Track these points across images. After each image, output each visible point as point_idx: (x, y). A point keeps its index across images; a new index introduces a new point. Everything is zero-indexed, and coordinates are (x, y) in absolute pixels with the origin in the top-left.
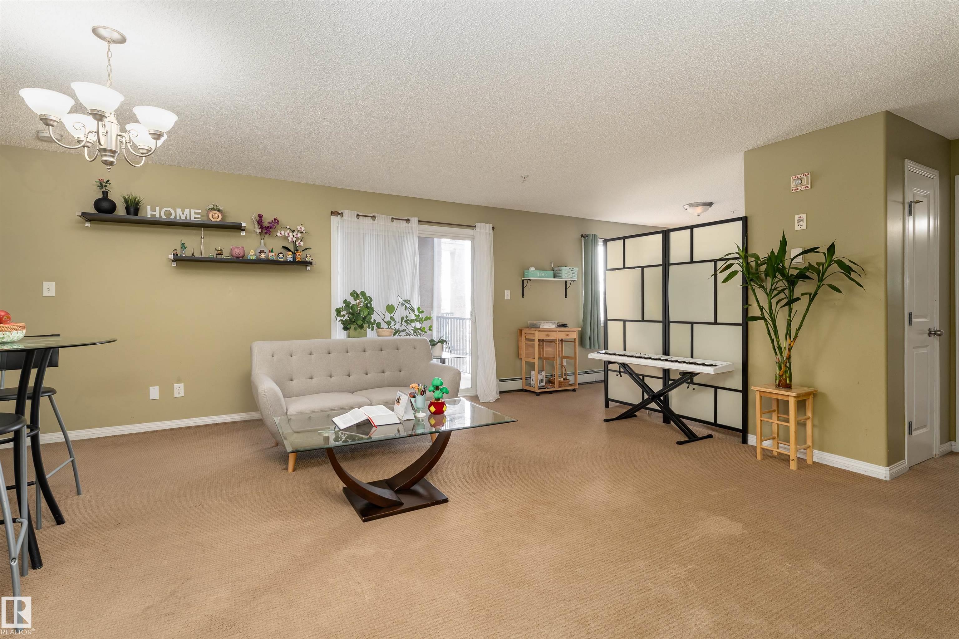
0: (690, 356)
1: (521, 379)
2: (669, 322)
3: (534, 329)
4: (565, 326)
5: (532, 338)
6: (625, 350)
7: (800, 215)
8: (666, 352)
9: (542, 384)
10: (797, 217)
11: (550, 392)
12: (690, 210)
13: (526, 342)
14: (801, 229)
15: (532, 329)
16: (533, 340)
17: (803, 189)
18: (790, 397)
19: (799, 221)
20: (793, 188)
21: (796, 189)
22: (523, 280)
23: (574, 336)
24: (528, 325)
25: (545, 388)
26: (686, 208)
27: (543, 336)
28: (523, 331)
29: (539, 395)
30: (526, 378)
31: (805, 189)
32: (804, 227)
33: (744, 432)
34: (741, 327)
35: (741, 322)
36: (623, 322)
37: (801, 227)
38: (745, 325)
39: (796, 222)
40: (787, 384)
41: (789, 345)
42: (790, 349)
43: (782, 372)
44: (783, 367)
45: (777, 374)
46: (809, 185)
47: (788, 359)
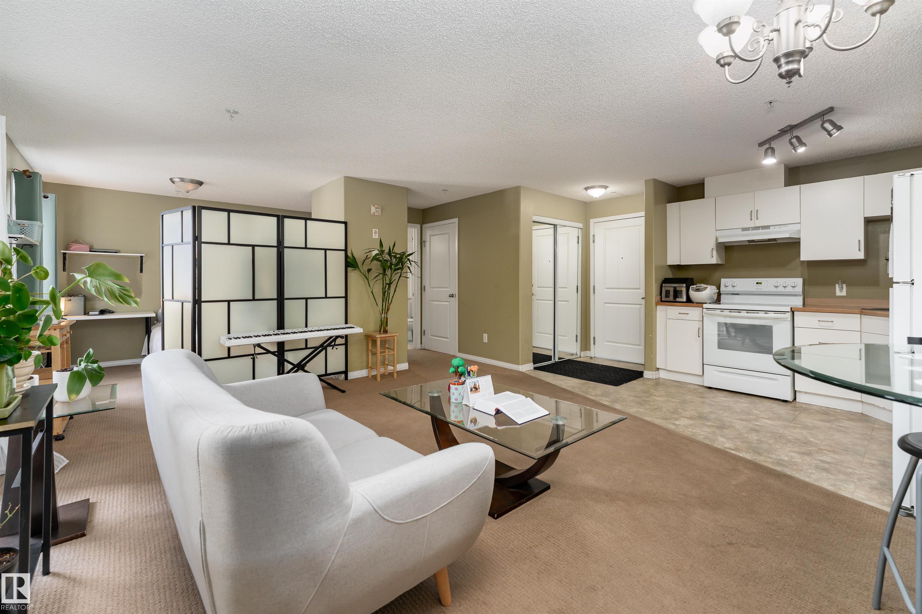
2: (284, 299)
8: (281, 327)
10: (374, 230)
12: (180, 184)
19: (375, 233)
31: (378, 215)
32: (377, 237)
33: (346, 373)
34: (344, 299)
35: (344, 296)
36: (227, 303)
37: (376, 236)
38: (346, 297)
39: (373, 233)
40: (386, 330)
41: (388, 307)
42: (388, 310)
43: (384, 323)
44: (385, 321)
45: (381, 326)
46: (380, 213)
47: (387, 315)
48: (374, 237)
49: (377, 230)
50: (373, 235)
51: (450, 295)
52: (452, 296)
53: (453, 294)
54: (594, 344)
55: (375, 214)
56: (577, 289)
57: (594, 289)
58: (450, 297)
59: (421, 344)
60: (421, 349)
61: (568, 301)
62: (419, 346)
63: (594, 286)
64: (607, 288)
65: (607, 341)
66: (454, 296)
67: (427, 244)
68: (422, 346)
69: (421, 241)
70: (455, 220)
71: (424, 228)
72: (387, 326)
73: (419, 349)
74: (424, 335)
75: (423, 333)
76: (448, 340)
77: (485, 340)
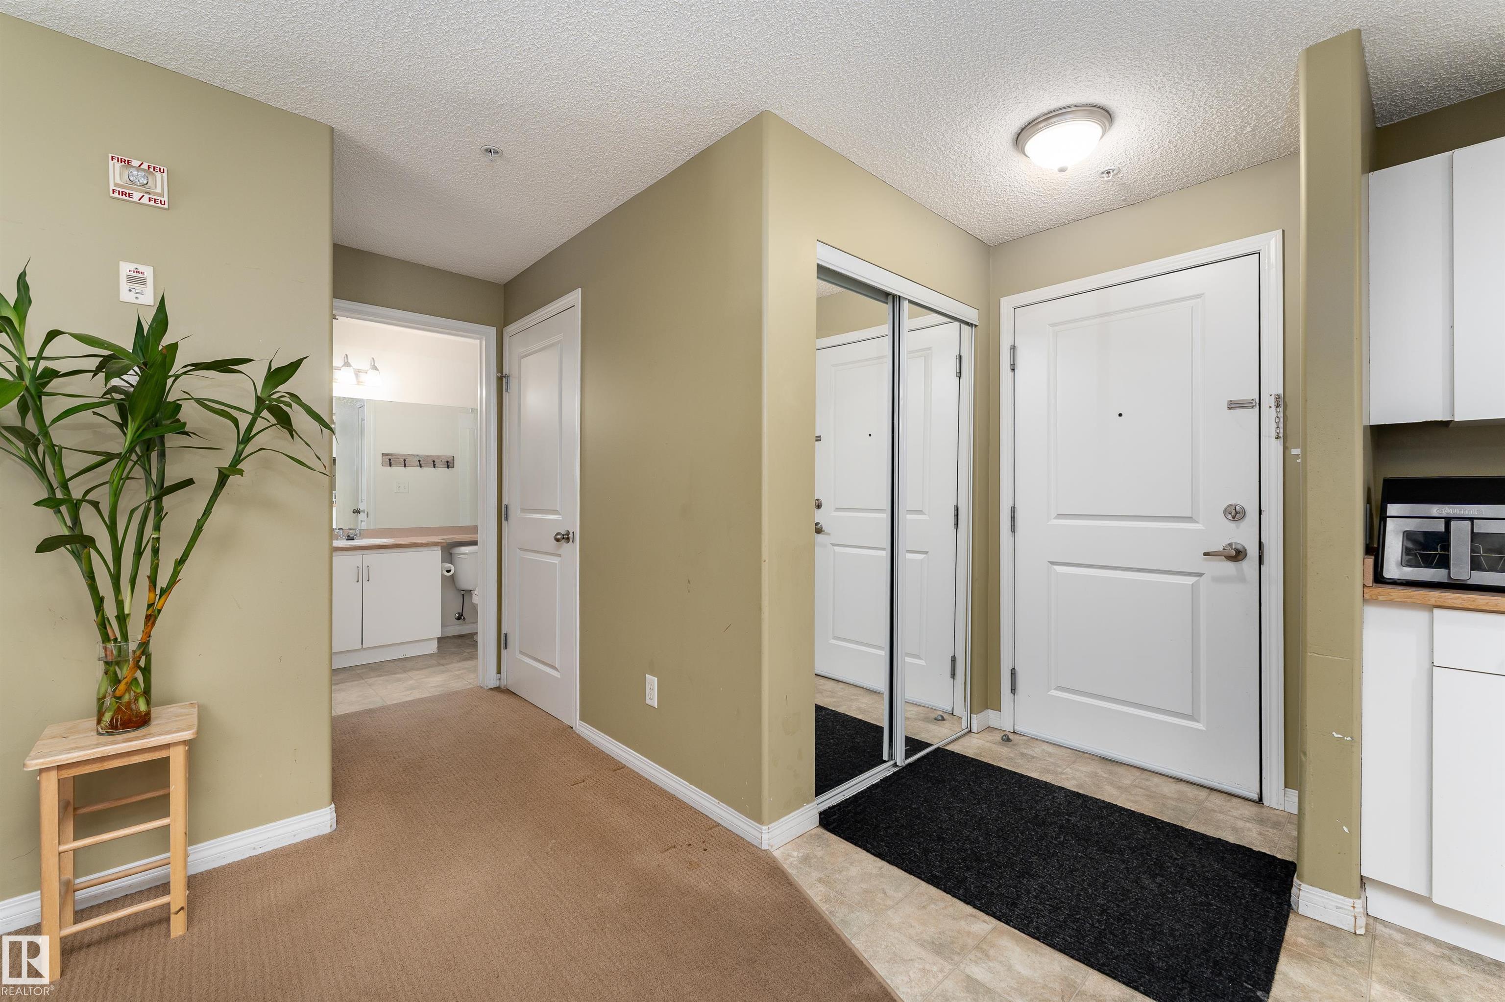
7: (138, 266)
10: (125, 268)
14: (135, 300)
17: (145, 201)
18: (173, 748)
19: (132, 279)
20: (117, 186)
21: (123, 194)
31: (152, 203)
32: (143, 297)
37: (136, 295)
39: (124, 280)
40: (138, 713)
41: (150, 606)
42: (151, 619)
43: (122, 687)
44: (124, 672)
45: (104, 697)
46: (165, 199)
47: (144, 646)
48: (126, 297)
49: (147, 269)
50: (124, 286)
51: (558, 534)
52: (565, 538)
53: (568, 533)
54: (1013, 690)
55: (129, 195)
56: (957, 516)
57: (1013, 518)
58: (557, 541)
59: (499, 672)
60: (497, 689)
61: (926, 553)
62: (492, 681)
63: (1013, 510)
64: (1060, 516)
65: (1059, 688)
66: (568, 539)
67: (513, 383)
68: (502, 680)
69: (499, 375)
70: (575, 297)
71: (508, 337)
72: (147, 693)
73: (491, 689)
74: (506, 648)
75: (502, 641)
76: (559, 674)
77: (652, 699)
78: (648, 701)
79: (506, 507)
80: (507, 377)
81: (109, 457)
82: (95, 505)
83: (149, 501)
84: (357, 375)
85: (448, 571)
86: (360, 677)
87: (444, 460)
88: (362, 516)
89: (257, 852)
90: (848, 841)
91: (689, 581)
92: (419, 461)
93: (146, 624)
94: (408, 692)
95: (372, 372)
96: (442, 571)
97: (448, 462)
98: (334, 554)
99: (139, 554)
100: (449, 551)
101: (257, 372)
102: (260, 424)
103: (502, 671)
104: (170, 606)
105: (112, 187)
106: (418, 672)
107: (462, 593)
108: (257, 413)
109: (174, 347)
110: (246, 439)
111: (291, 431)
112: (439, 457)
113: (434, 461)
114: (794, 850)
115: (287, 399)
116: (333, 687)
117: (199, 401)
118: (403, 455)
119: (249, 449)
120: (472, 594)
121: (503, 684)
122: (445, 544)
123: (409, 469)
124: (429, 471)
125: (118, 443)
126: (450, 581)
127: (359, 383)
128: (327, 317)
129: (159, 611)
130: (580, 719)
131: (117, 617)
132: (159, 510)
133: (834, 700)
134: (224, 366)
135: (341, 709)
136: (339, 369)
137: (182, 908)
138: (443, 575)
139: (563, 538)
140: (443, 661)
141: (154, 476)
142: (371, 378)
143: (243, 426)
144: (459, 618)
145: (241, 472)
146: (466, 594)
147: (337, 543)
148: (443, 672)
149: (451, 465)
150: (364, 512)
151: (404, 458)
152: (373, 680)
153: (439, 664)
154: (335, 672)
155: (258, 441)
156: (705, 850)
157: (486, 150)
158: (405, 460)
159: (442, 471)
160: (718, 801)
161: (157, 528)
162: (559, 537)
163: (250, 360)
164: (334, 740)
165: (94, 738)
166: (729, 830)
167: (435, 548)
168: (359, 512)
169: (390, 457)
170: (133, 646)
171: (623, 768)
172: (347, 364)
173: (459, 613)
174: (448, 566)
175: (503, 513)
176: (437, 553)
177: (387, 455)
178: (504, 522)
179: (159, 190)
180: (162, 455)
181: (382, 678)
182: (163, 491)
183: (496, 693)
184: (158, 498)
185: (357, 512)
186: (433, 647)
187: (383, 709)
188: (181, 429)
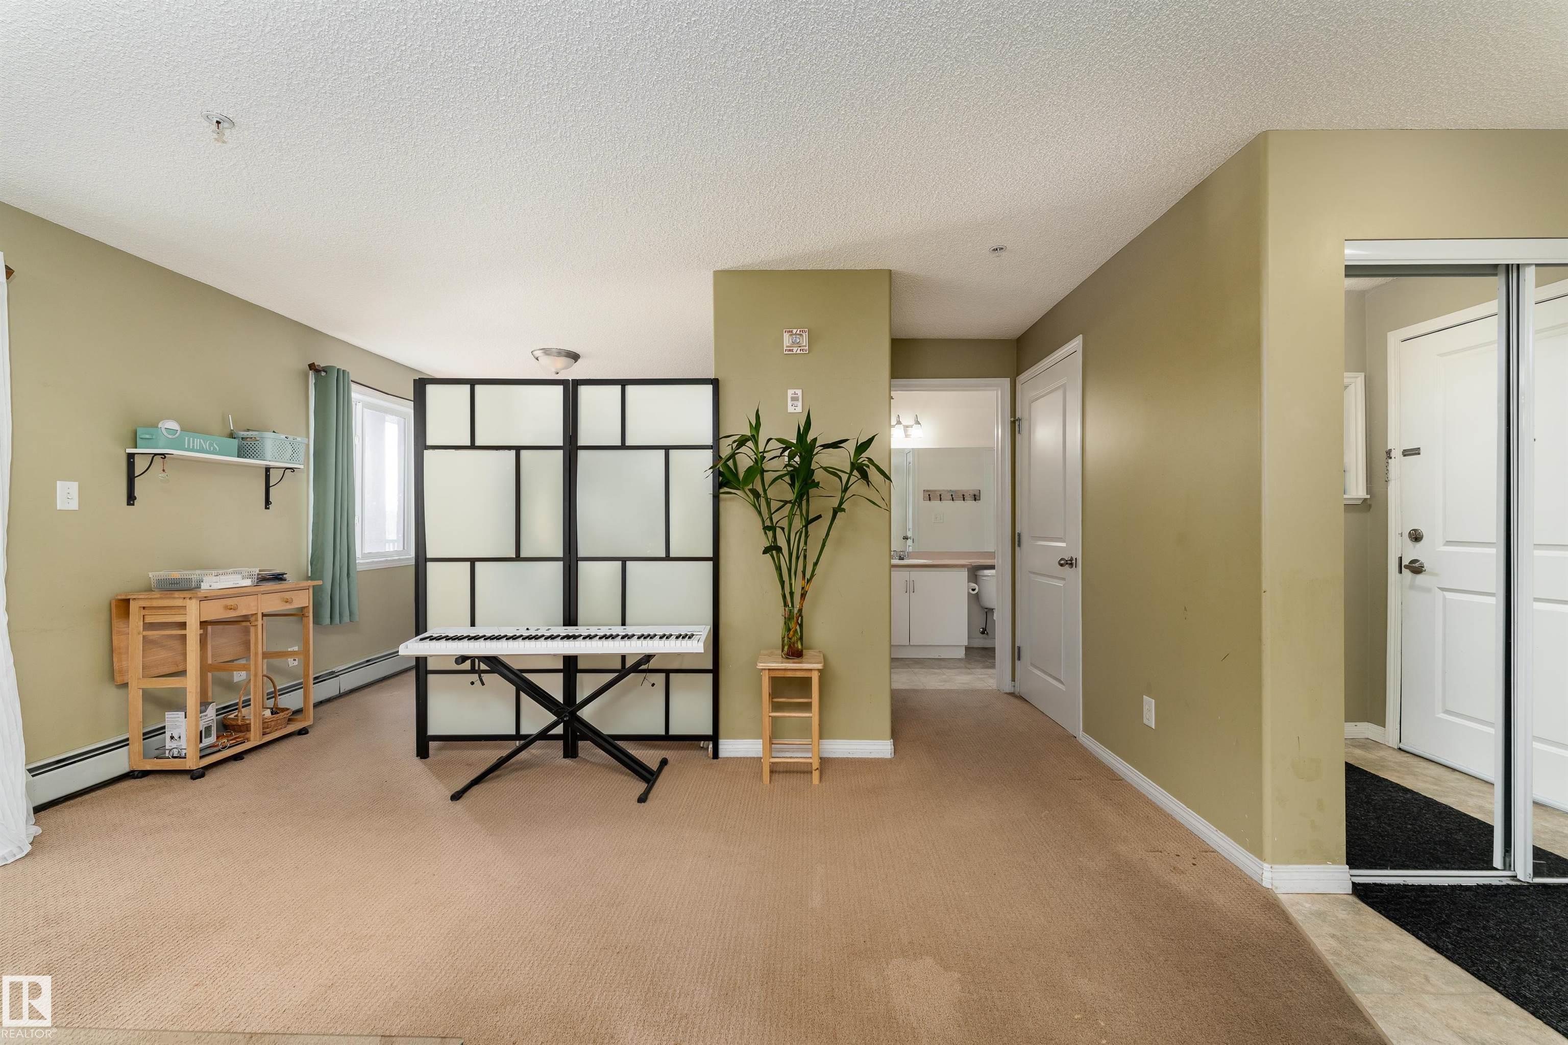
0: (620, 622)
1: (124, 743)
2: (578, 560)
3: (187, 594)
4: (278, 578)
5: (180, 619)
6: (473, 624)
7: (795, 390)
8: (570, 618)
9: (207, 742)
10: (790, 393)
11: (238, 757)
12: (544, 360)
13: (145, 633)
14: (795, 411)
15: (177, 594)
16: (183, 625)
17: (799, 352)
18: (813, 672)
19: (793, 399)
20: (787, 347)
21: (790, 350)
22: (131, 457)
23: (303, 600)
24: (151, 584)
25: (219, 751)
26: (537, 356)
27: (215, 611)
28: (133, 606)
29: (202, 775)
30: (144, 734)
31: (802, 352)
32: (799, 409)
33: (714, 738)
34: (711, 563)
35: (711, 555)
36: (469, 563)
37: (796, 408)
38: (715, 559)
39: (789, 399)
40: (798, 650)
41: (803, 588)
42: (803, 596)
43: (791, 633)
44: (792, 625)
45: (784, 637)
46: (807, 348)
47: (800, 610)
48: (791, 409)
49: (799, 392)
50: (790, 403)
51: (1062, 559)
52: (1069, 563)
53: (1071, 560)
55: (792, 350)
58: (1062, 565)
59: (1013, 680)
60: (1012, 694)
62: (1008, 687)
66: (1071, 564)
67: (1024, 425)
68: (1016, 687)
69: (1012, 419)
70: (1076, 344)
71: (1020, 385)
72: (801, 638)
73: (1006, 693)
74: (1019, 659)
75: (1016, 653)
76: (1063, 686)
77: (1150, 718)
78: (1145, 721)
79: (1019, 535)
80: (1019, 420)
81: (786, 502)
82: (783, 529)
83: (802, 528)
84: (906, 431)
85: (974, 590)
86: (908, 666)
87: (972, 493)
88: (909, 542)
89: (850, 756)
90: (1390, 920)
91: (1185, 609)
92: (952, 495)
93: (801, 599)
94: (942, 684)
95: (916, 426)
96: (968, 589)
97: (975, 495)
98: (892, 569)
99: (798, 558)
100: (974, 573)
101: (851, 447)
102: (853, 479)
103: (1016, 680)
104: (811, 589)
105: (785, 348)
106: (949, 671)
107: (986, 610)
108: (852, 471)
109: (815, 440)
110: (845, 490)
111: (868, 482)
112: (968, 491)
113: (963, 495)
114: (1307, 902)
115: (866, 462)
116: (892, 670)
117: (825, 469)
118: (939, 491)
119: (848, 494)
120: (993, 612)
121: (1017, 690)
122: (970, 567)
123: (944, 502)
124: (959, 503)
125: (790, 496)
126: (975, 599)
127: (907, 436)
128: (888, 399)
129: (807, 592)
130: (1083, 731)
131: (790, 593)
132: (807, 532)
133: (1436, 787)
134: (835, 445)
135: (896, 686)
136: (894, 426)
137: (818, 769)
138: (969, 593)
139: (1067, 564)
140: (969, 666)
141: (804, 512)
142: (915, 431)
143: (844, 482)
144: (983, 633)
145: (844, 510)
146: (989, 611)
147: (896, 562)
148: (969, 674)
149: (977, 498)
150: (910, 538)
151: (940, 493)
152: (917, 670)
153: (966, 668)
154: (892, 659)
155: (852, 490)
156: (1194, 864)
157: (994, 250)
158: (940, 495)
159: (970, 503)
160: (1215, 829)
161: (806, 543)
162: (1062, 562)
163: (847, 440)
164: (892, 705)
165: (780, 659)
166: (1226, 859)
167: (963, 569)
168: (907, 539)
169: (929, 493)
170: (796, 611)
171: (1121, 780)
172: (899, 423)
173: (983, 628)
174: (974, 585)
175: (1016, 540)
176: (964, 574)
177: (928, 491)
178: (1017, 548)
179: (804, 344)
180: (808, 501)
181: (923, 670)
182: (809, 522)
183: (1010, 697)
184: (806, 526)
185: (906, 538)
186: (961, 654)
187: (924, 691)
188: (817, 485)
